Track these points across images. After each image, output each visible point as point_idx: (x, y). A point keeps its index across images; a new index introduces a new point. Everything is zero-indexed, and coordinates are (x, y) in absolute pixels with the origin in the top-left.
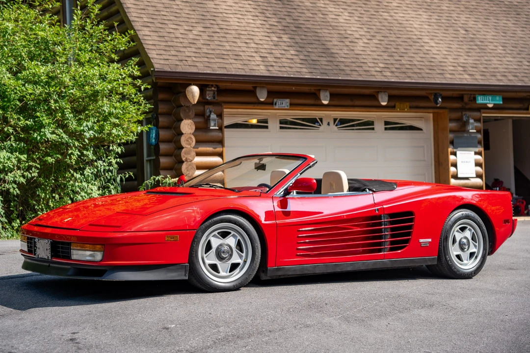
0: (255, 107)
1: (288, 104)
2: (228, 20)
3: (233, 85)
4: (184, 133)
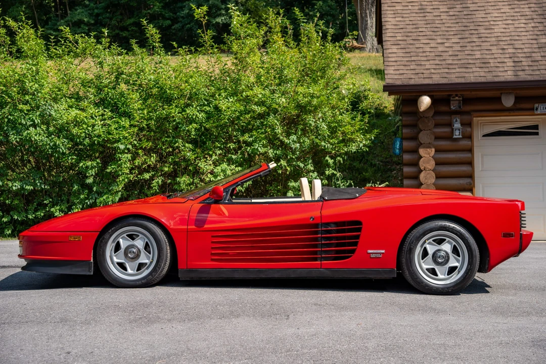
0: (511, 114)
2: (493, 28)
3: (473, 93)
4: (422, 142)
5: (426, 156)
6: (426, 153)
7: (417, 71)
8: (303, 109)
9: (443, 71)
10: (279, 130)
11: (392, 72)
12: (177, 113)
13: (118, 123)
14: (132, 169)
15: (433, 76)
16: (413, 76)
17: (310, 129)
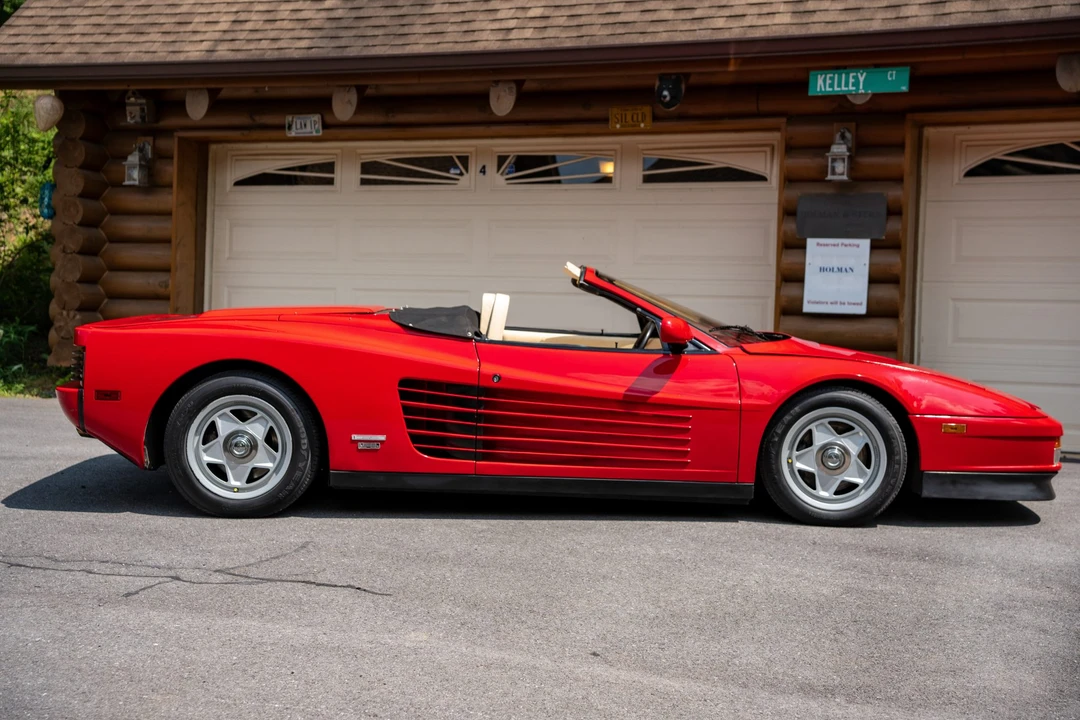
1: (319, 126)
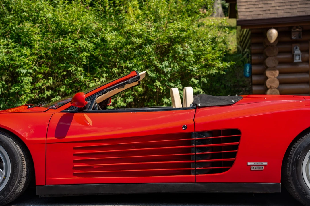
4: (268, 66)
5: (271, 77)
6: (271, 75)
7: (264, 9)
8: (173, 41)
9: (286, 7)
10: (153, 57)
11: (244, 10)
12: (70, 43)
13: (20, 51)
14: (33, 89)
15: (278, 12)
16: (261, 13)
17: (178, 56)
